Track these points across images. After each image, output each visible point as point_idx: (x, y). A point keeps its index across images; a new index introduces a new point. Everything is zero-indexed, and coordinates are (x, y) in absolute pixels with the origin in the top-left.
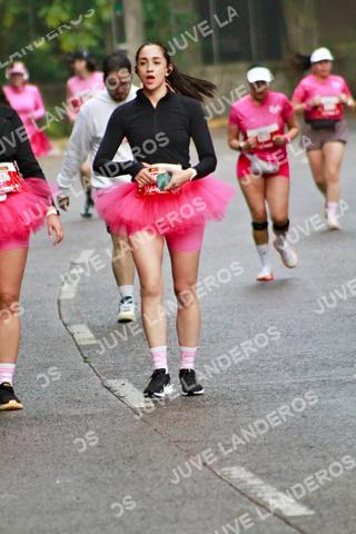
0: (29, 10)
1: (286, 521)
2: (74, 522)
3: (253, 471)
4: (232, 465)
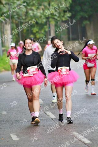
0: (29, 29)
1: (85, 144)
2: (38, 144)
3: (78, 133)
4: (73, 131)
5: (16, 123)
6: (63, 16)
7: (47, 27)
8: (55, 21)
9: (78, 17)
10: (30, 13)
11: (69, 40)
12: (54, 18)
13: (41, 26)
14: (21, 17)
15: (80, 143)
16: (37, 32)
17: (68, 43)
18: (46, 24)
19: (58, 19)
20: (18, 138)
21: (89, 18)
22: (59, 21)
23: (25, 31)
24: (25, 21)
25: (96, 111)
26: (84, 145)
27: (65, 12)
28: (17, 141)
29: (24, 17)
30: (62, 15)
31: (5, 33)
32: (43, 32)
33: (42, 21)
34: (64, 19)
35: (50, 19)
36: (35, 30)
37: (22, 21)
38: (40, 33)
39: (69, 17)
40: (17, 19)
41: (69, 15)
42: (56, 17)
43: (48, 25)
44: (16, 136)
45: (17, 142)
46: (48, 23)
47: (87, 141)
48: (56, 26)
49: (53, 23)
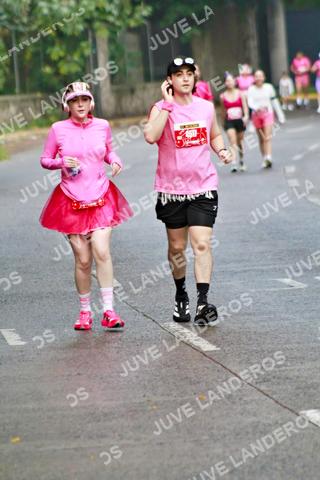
0: (40, 49)
1: (203, 354)
5: (15, 302)
6: (131, 16)
7: (88, 47)
8: (108, 29)
10: (41, 8)
11: (147, 78)
12: (106, 22)
13: (72, 42)
14: (18, 17)
15: (189, 351)
16: (61, 58)
17: (144, 88)
18: (84, 35)
19: (118, 23)
20: (22, 340)
22: (120, 28)
23: (28, 56)
24: (27, 29)
25: (228, 266)
26: (199, 357)
27: (135, 3)
28: (21, 349)
29: (25, 20)
30: (128, 11)
32: (76, 57)
33: (74, 29)
34: (132, 24)
35: (97, 24)
36: (56, 52)
37: (21, 28)
38: (68, 62)
39: (145, 18)
40: (6, 24)
41: (145, 11)
42: (111, 19)
43: (90, 40)
44: (17, 336)
45: (22, 351)
46: (90, 34)
47: (207, 347)
48: (111, 40)
49: (103, 34)
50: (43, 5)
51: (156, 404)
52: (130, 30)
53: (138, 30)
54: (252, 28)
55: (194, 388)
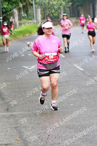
7: (59, 10)
9: (76, 5)
11: (71, 17)
15: (78, 70)
19: (65, 6)
21: (81, 5)
26: (80, 71)
27: (68, 2)
29: (47, 5)
30: (67, 3)
31: (38, 13)
32: (57, 12)
34: (68, 6)
37: (46, 7)
38: (55, 13)
40: (44, 6)
41: (71, 4)
47: (82, 69)
48: (64, 9)
49: (62, 8)
50: (51, 2)
51: (71, 80)
52: (67, 7)
53: (69, 7)
54: (91, 7)
55: (79, 77)
